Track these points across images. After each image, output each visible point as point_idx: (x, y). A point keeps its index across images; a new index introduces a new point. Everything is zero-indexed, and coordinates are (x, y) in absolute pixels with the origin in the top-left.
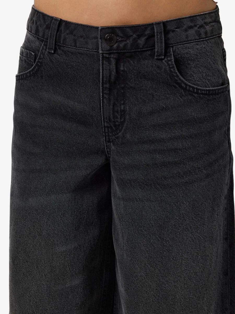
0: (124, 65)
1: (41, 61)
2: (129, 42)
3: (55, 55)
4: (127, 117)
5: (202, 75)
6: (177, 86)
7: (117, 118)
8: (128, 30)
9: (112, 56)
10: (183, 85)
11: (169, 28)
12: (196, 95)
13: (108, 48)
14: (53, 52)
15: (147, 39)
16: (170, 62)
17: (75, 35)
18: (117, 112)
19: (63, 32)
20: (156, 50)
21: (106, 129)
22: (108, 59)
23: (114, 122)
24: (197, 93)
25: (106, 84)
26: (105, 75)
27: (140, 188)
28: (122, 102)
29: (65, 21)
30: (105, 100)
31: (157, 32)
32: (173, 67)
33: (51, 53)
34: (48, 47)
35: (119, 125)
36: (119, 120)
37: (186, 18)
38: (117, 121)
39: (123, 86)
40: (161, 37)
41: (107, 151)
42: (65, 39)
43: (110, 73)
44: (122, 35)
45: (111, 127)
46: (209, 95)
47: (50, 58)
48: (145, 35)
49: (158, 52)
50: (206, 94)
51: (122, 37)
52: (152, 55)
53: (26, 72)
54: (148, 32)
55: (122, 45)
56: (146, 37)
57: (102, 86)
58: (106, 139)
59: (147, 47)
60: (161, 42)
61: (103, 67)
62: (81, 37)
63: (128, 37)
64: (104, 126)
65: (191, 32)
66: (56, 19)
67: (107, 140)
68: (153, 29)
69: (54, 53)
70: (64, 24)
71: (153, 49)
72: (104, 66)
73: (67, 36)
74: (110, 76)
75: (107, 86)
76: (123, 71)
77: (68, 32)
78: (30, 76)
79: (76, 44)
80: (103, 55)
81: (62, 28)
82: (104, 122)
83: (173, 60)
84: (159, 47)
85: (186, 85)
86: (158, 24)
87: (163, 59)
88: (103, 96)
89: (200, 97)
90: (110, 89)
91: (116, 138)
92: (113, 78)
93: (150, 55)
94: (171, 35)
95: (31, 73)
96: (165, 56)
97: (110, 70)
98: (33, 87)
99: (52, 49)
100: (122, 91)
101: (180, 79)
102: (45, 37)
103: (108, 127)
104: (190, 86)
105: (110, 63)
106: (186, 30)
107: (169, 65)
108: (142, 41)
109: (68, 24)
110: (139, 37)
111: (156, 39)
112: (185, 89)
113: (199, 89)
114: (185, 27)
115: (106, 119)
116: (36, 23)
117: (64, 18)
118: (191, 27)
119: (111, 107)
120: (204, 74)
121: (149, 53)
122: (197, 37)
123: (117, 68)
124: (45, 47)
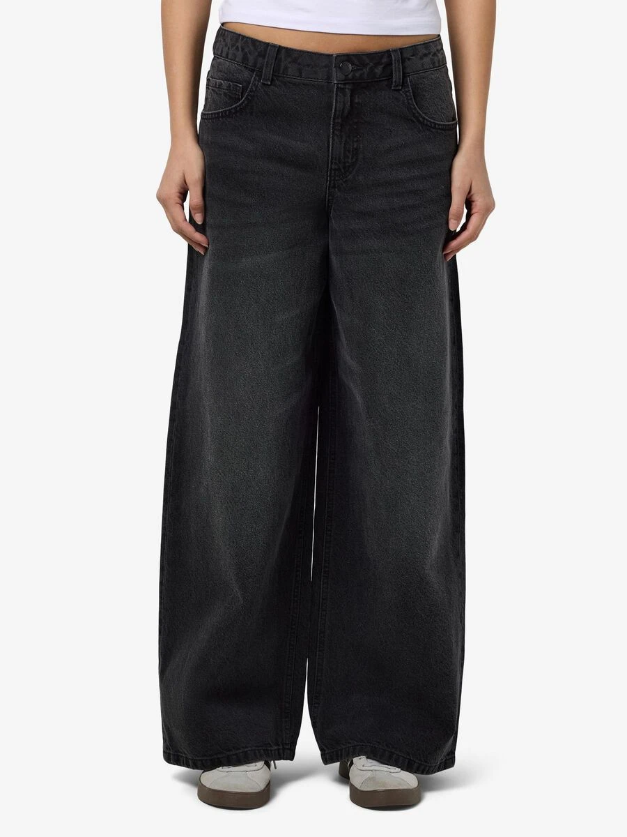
0: (358, 97)
1: (252, 94)
2: (366, 71)
3: (272, 87)
4: (361, 156)
5: (438, 108)
6: (414, 120)
7: (348, 157)
8: (364, 57)
9: (347, 86)
10: (421, 119)
11: (405, 55)
12: (434, 130)
13: (343, 77)
14: (269, 83)
15: (384, 68)
16: (408, 94)
17: (299, 64)
18: (349, 151)
19: (283, 59)
20: (394, 80)
21: (333, 172)
22: (343, 90)
23: (344, 163)
24: (435, 128)
25: (338, 118)
26: (338, 109)
27: (375, 238)
28: (355, 140)
29: (285, 48)
30: (335, 138)
31: (395, 60)
32: (411, 99)
33: (268, 85)
34: (263, 77)
35: (349, 166)
36: (350, 161)
37: (420, 45)
38: (348, 162)
39: (356, 120)
40: (399, 64)
41: (329, 200)
42: (286, 68)
43: (344, 105)
44: (357, 63)
45: (339, 169)
46: (444, 130)
47: (264, 91)
48: (382, 64)
49: (395, 81)
50: (442, 129)
51: (357, 66)
52: (389, 86)
53: (230, 108)
54: (384, 60)
55: (357, 75)
56: (382, 66)
57: (334, 122)
58: (329, 184)
59: (384, 77)
60: (400, 71)
61: (336, 100)
62: (308, 66)
63: (365, 65)
64: (331, 168)
65: (427, 60)
66: (274, 46)
67: (332, 185)
68: (390, 56)
69: (271, 85)
70: (284, 50)
71: (389, 79)
72: (338, 97)
73: (289, 65)
74: (343, 109)
75: (340, 121)
76: (358, 103)
77: (289, 60)
78: (236, 112)
79: (301, 73)
80: (337, 86)
81: (283, 55)
82: (331, 164)
83: (411, 91)
84: (397, 76)
85: (424, 118)
86: (395, 51)
87: (401, 90)
88: (333, 132)
89: (437, 132)
90: (342, 126)
91: (344, 182)
92: (346, 112)
93: (387, 86)
94: (408, 63)
95: (238, 108)
96: (402, 86)
97: (344, 102)
98: (240, 126)
99: (269, 79)
100: (355, 127)
101: (418, 112)
102: (258, 65)
103: (335, 170)
104: (428, 121)
105: (345, 95)
106: (421, 58)
107: (406, 95)
108: (379, 70)
109: (289, 51)
110: (377, 65)
111: (394, 68)
112: (422, 124)
113: (436, 124)
114: (420, 54)
115: (336, 160)
116: (243, 49)
117: (283, 45)
118: (425, 55)
119: (343, 145)
120: (440, 107)
121: (386, 83)
122: (431, 66)
123: (352, 101)
124: (257, 78)
